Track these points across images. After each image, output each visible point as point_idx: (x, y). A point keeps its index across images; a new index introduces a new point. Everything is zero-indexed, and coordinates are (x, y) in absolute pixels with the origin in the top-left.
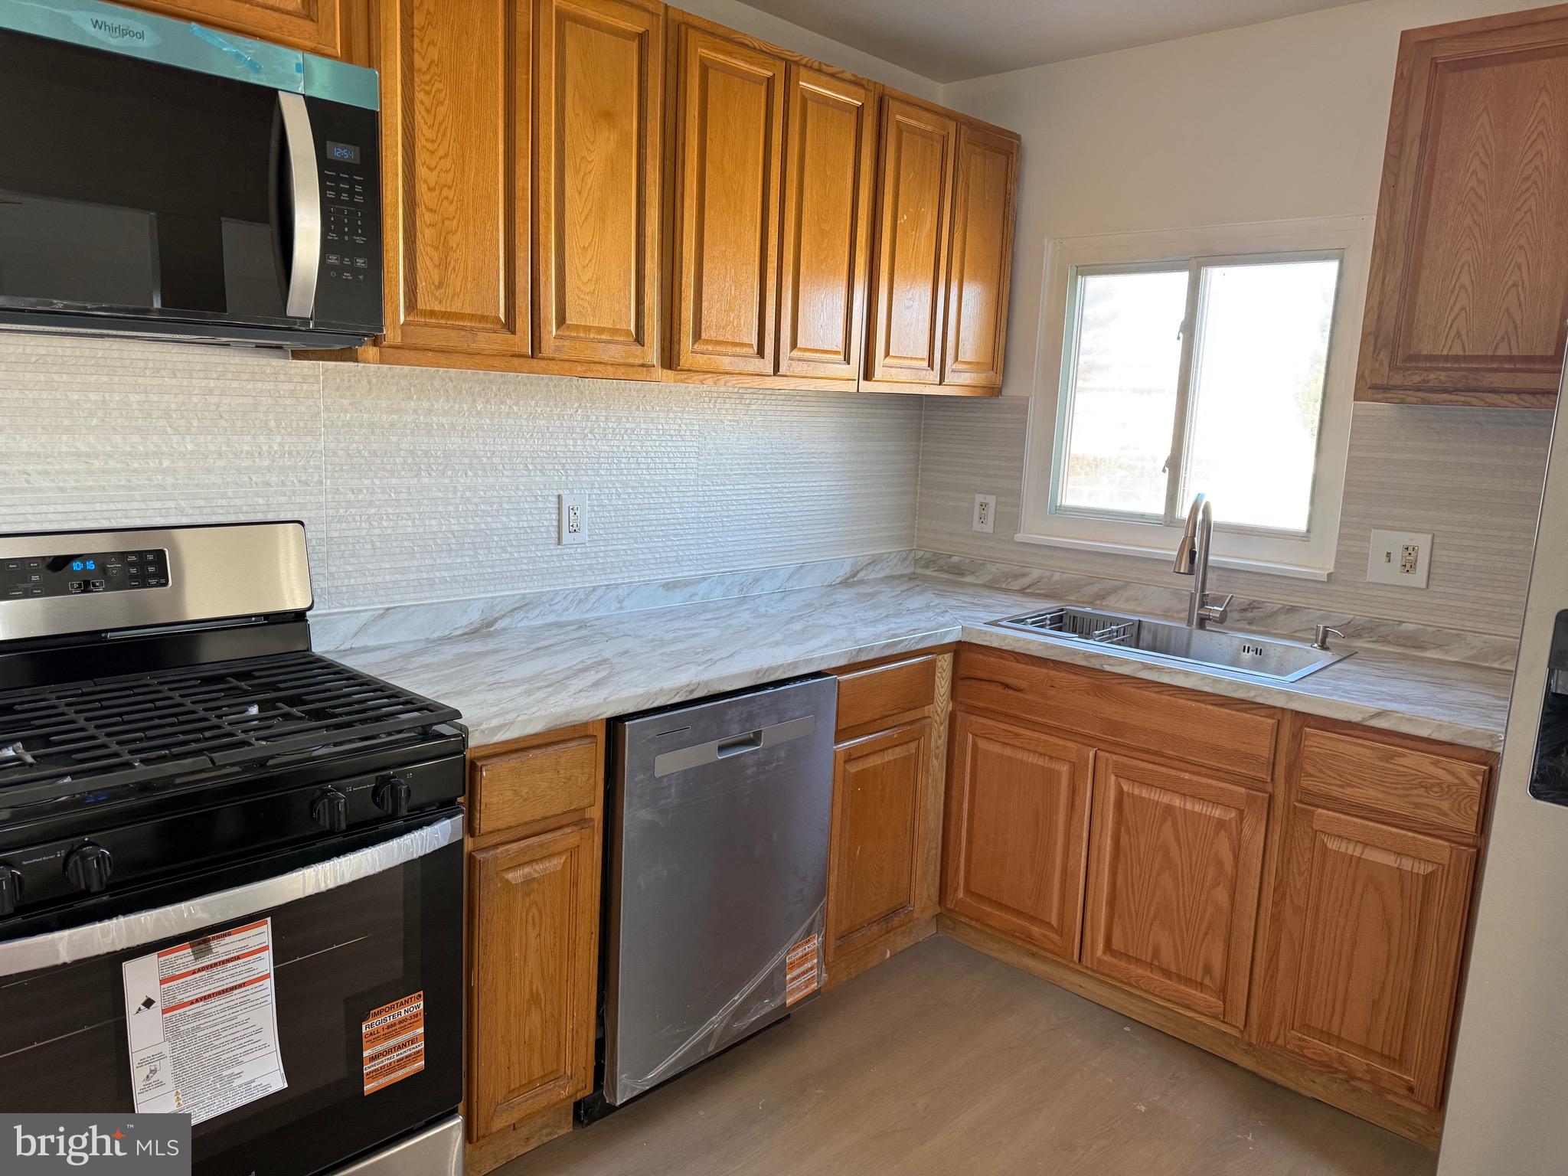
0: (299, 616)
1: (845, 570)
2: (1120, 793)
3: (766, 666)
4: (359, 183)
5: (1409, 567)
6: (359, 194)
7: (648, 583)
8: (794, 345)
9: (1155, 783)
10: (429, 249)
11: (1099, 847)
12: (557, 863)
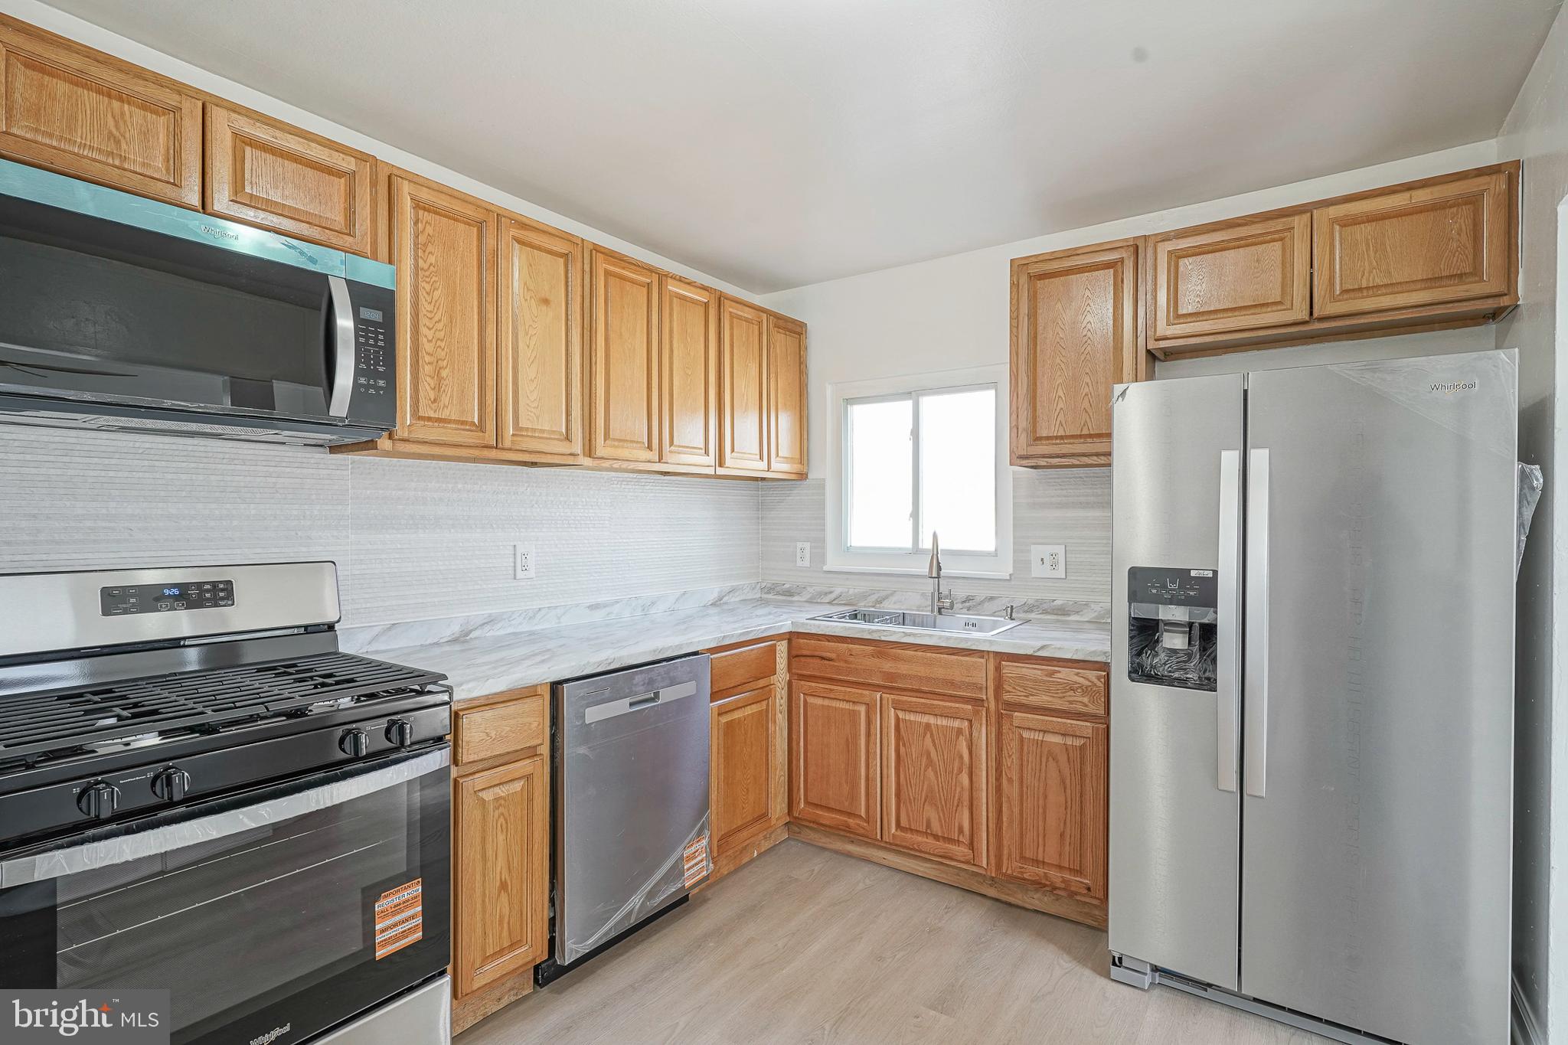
0: (331, 627)
1: (715, 595)
2: (897, 719)
3: (660, 647)
4: (381, 333)
5: (1054, 566)
6: (381, 340)
7: (577, 605)
8: (671, 443)
9: (918, 710)
10: (428, 379)
11: (887, 758)
12: (518, 786)
